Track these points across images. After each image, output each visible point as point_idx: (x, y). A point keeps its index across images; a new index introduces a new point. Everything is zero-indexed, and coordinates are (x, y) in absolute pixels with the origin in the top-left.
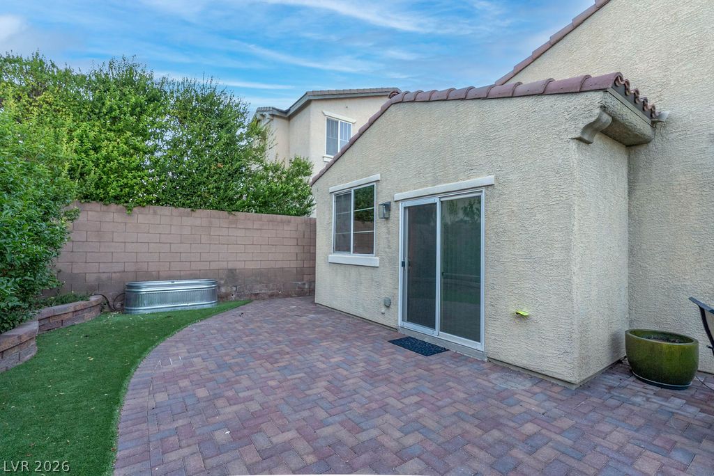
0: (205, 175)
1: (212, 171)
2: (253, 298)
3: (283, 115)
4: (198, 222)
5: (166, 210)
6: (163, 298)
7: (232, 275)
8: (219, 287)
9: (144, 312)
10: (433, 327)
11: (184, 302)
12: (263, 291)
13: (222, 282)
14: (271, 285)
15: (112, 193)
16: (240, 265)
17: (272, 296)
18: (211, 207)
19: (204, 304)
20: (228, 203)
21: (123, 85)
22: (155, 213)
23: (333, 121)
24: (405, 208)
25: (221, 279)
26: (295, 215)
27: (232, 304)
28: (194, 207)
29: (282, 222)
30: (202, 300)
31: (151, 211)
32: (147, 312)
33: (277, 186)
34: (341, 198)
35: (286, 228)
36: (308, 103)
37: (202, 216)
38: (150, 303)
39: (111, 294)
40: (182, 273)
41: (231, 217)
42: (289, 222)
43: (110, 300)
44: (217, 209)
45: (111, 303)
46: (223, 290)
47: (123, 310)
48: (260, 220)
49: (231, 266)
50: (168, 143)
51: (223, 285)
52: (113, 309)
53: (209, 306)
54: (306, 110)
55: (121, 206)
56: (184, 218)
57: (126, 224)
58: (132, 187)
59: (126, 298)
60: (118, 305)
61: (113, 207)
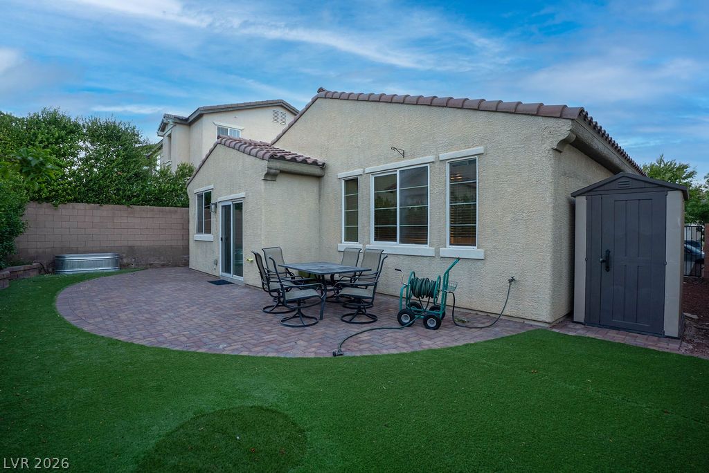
0: (109, 180)
1: (114, 178)
2: (148, 266)
3: (184, 122)
4: (105, 213)
5: (81, 206)
6: (80, 264)
7: (132, 250)
8: (122, 259)
9: (68, 273)
10: (230, 273)
11: (94, 267)
12: (156, 262)
13: (124, 255)
14: (162, 258)
15: (44, 196)
16: (138, 244)
17: (163, 266)
18: (114, 203)
19: (110, 269)
20: (127, 199)
21: (50, 124)
22: (74, 208)
23: (222, 129)
24: (222, 206)
25: (124, 253)
26: (182, 207)
27: (132, 270)
28: (100, 203)
29: (170, 212)
30: (108, 266)
31: (71, 207)
32: (70, 273)
33: (165, 186)
34: (200, 196)
35: (173, 216)
36: (200, 116)
37: (107, 209)
38: (71, 268)
39: (45, 262)
40: (94, 249)
41: (129, 209)
42: (176, 212)
43: (45, 266)
44: (118, 204)
45: (46, 268)
46: (125, 261)
47: (54, 272)
48: (153, 210)
49: (130, 244)
50: (81, 159)
51: (125, 257)
52: (47, 272)
53: (113, 270)
54: (199, 121)
55: (49, 204)
56: (95, 211)
57: (53, 215)
58: (57, 191)
59: (56, 264)
60: (50, 270)
61: (45, 204)
